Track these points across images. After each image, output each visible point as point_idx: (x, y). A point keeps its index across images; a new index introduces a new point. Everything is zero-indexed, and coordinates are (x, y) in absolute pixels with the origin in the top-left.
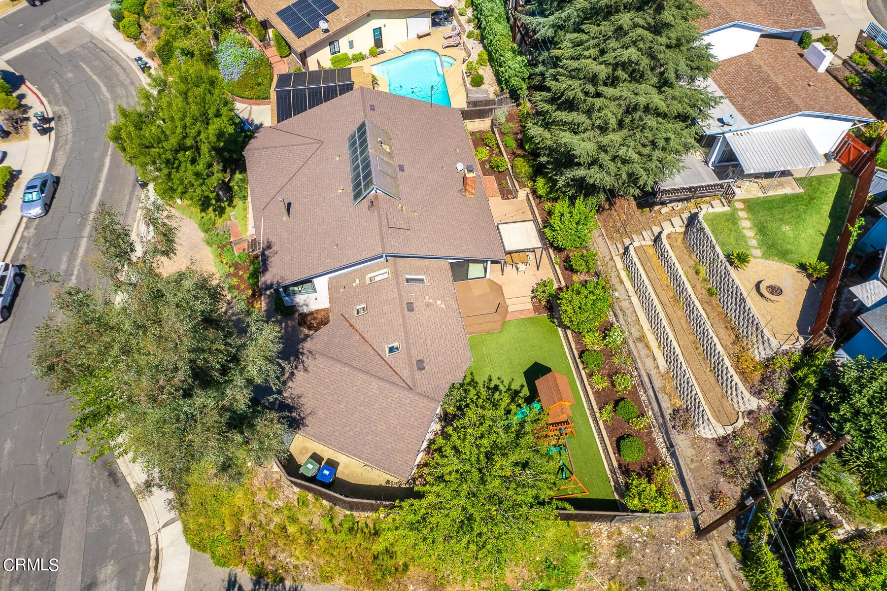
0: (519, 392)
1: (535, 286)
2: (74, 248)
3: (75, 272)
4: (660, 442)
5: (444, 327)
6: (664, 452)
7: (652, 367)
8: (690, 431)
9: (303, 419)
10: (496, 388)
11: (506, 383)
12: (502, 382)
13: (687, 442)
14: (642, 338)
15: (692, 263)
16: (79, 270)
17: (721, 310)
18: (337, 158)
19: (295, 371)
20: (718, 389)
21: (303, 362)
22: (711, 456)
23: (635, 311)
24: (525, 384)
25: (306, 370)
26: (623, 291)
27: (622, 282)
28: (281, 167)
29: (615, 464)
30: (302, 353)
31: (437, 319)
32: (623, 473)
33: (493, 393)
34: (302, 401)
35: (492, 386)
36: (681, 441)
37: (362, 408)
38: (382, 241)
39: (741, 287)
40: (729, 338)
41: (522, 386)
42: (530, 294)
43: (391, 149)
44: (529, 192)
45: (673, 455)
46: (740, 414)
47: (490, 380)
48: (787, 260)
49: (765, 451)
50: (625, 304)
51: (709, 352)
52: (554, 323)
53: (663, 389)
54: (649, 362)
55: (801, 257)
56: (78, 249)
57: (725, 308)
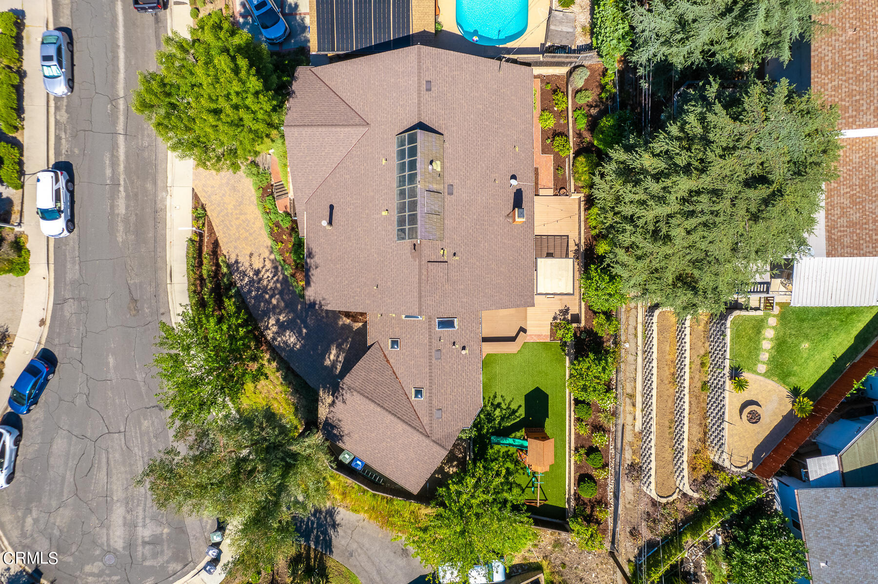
0: (516, 411)
1: (558, 313)
2: (113, 148)
3: (122, 182)
4: (611, 487)
5: (464, 374)
6: (610, 495)
7: (630, 423)
8: (637, 484)
9: (342, 436)
10: (499, 405)
11: (507, 402)
12: (504, 400)
13: (631, 490)
14: (632, 396)
15: (702, 352)
16: (125, 180)
17: (704, 405)
18: (384, 161)
19: (336, 401)
20: (671, 466)
21: (343, 395)
22: (644, 506)
23: (636, 370)
24: (523, 406)
25: (344, 402)
26: (633, 345)
27: (636, 336)
28: (323, 154)
29: (572, 492)
30: (343, 389)
31: (460, 367)
32: (575, 499)
33: (495, 409)
34: (341, 424)
35: (496, 403)
36: (627, 488)
37: (389, 440)
38: (420, 300)
39: (727, 407)
40: (698, 434)
41: (520, 406)
42: (551, 320)
43: (443, 168)
44: (582, 199)
45: (616, 497)
46: (678, 490)
47: (495, 397)
48: (784, 383)
49: (682, 520)
50: (631, 358)
51: (677, 438)
52: (564, 351)
53: (631, 445)
54: (629, 418)
55: (799, 382)
56: (117, 151)
57: (709, 406)
